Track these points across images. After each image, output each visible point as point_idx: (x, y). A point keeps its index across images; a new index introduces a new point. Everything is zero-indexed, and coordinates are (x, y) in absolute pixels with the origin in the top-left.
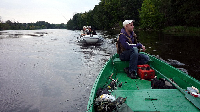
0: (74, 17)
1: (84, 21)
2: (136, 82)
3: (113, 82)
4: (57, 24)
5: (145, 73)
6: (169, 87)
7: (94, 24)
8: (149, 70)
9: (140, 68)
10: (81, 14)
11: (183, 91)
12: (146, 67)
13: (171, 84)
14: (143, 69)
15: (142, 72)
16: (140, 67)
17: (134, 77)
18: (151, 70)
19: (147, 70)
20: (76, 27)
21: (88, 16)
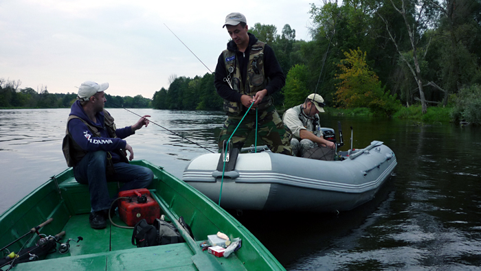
0: (172, 85)
1: (193, 94)
2: (112, 234)
3: (42, 240)
4: (126, 98)
5: (135, 210)
6: (168, 240)
7: (214, 101)
8: (145, 201)
9: (124, 200)
10: (188, 80)
11: (193, 246)
12: (139, 194)
13: (177, 230)
14: (130, 201)
15: (127, 209)
16: (124, 195)
17: (98, 225)
18: (150, 201)
19: (139, 202)
20: (176, 105)
21: (202, 85)
